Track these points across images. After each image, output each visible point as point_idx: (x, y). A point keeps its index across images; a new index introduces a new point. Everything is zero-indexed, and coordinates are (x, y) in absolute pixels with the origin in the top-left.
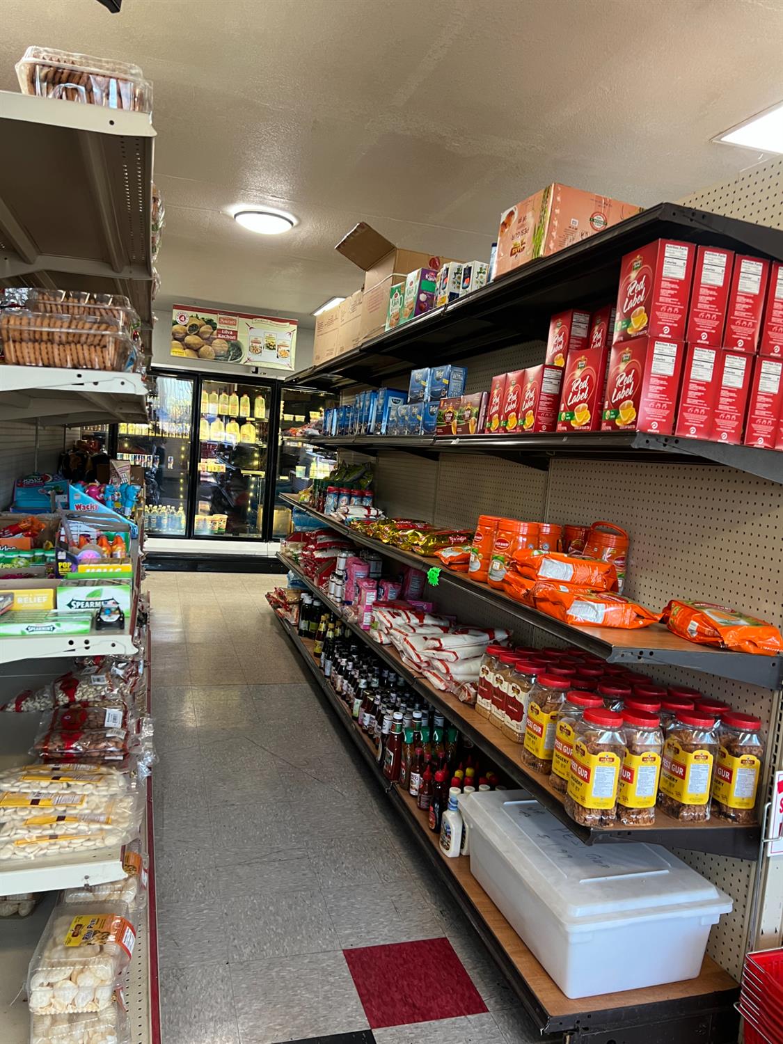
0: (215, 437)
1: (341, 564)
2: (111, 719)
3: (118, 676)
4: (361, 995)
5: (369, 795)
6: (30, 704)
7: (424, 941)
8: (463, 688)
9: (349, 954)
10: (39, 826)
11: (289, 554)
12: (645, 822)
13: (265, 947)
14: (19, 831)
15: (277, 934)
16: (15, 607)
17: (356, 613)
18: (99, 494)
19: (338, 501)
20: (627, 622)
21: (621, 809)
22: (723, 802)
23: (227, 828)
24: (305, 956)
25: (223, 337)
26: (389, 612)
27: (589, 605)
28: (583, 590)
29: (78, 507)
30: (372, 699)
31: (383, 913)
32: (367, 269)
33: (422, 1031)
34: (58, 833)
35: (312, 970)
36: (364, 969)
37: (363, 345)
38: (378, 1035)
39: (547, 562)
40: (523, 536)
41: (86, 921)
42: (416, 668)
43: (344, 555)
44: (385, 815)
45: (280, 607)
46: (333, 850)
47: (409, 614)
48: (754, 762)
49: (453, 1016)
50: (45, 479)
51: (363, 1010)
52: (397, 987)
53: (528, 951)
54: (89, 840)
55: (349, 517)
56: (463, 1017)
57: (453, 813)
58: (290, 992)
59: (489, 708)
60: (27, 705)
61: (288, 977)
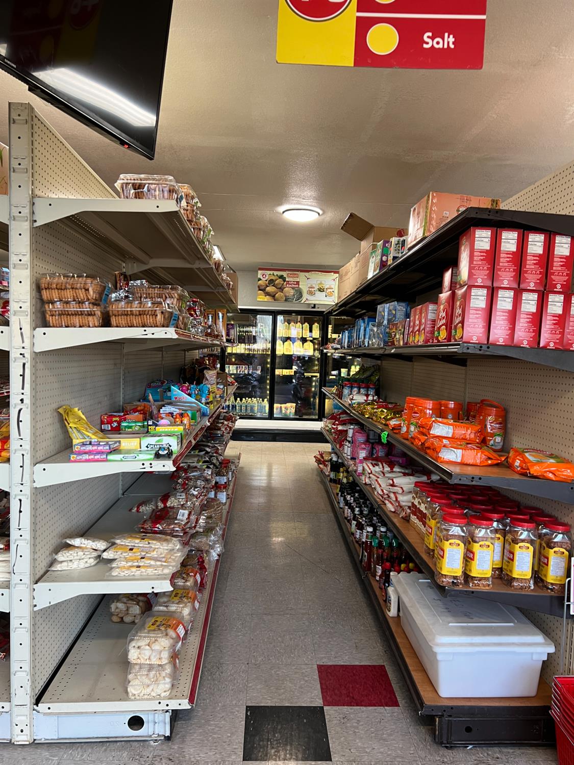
0: (297, 351)
1: (350, 433)
2: (181, 515)
3: (194, 495)
4: (322, 688)
5: (357, 582)
6: (144, 508)
7: (369, 666)
8: (403, 509)
9: (320, 668)
10: (132, 561)
11: (327, 428)
12: (484, 586)
13: (271, 658)
14: (122, 562)
15: (279, 652)
16: (121, 448)
17: (355, 465)
18: (187, 391)
19: (351, 391)
20: (478, 461)
21: (467, 577)
22: (544, 578)
23: (263, 594)
24: (294, 665)
25: (290, 286)
26: (372, 463)
27: (452, 450)
28: (456, 442)
29: (176, 398)
30: (361, 521)
31: (347, 648)
32: (361, 240)
33: (354, 711)
34: (140, 564)
35: (296, 673)
36: (327, 676)
37: (357, 289)
38: (327, 710)
39: (436, 425)
40: (429, 409)
41: (159, 619)
42: (381, 497)
43: (352, 427)
44: (364, 594)
45: (321, 464)
46: (325, 611)
47: (384, 465)
48: (563, 553)
49: (376, 706)
50: (163, 383)
51: (321, 696)
52: (345, 687)
53: (423, 670)
54: (156, 570)
55: (353, 402)
56: (382, 707)
57: (393, 588)
58: (280, 682)
59: (416, 522)
60: (142, 509)
61: (281, 674)
